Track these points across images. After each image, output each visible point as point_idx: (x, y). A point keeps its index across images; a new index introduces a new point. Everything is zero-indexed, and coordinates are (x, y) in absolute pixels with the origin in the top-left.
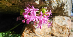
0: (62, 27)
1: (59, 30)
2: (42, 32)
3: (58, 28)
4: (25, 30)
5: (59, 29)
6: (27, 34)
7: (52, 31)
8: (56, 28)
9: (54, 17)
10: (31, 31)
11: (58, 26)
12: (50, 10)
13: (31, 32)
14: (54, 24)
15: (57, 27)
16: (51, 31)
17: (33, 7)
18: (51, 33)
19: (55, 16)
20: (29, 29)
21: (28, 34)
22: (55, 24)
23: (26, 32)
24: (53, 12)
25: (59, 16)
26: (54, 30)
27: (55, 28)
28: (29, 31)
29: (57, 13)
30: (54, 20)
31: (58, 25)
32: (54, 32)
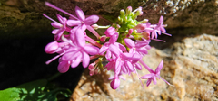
0: (214, 77)
1: (202, 89)
2: (134, 92)
3: (197, 80)
4: (80, 84)
5: (199, 85)
6: (86, 96)
7: (171, 92)
8: (188, 78)
9: (181, 42)
10: (96, 85)
11: (198, 74)
12: (162, 18)
13: (97, 91)
14: (179, 67)
15: (192, 75)
16: (167, 92)
17: (80, 13)
18: (166, 97)
19: (184, 36)
20: (91, 81)
21: (88, 93)
22: (186, 65)
23: (83, 88)
24: (178, 24)
25: (201, 37)
26: (177, 88)
27: (182, 79)
28: (92, 87)
29: (191, 24)
30: (180, 51)
31: (195, 70)
32: (178, 96)
